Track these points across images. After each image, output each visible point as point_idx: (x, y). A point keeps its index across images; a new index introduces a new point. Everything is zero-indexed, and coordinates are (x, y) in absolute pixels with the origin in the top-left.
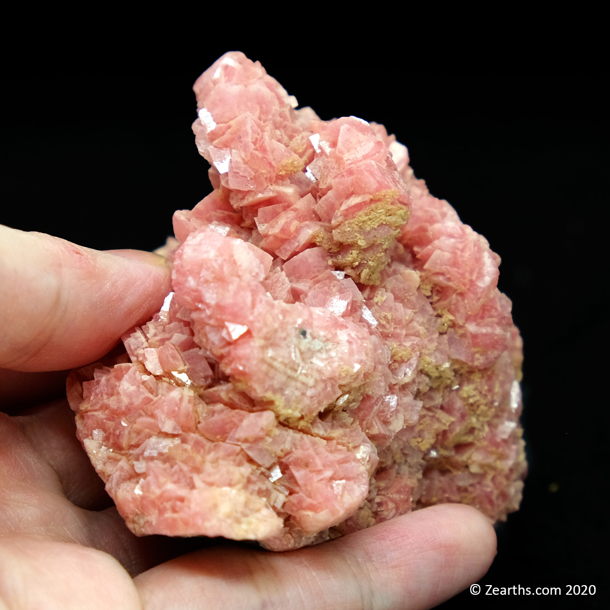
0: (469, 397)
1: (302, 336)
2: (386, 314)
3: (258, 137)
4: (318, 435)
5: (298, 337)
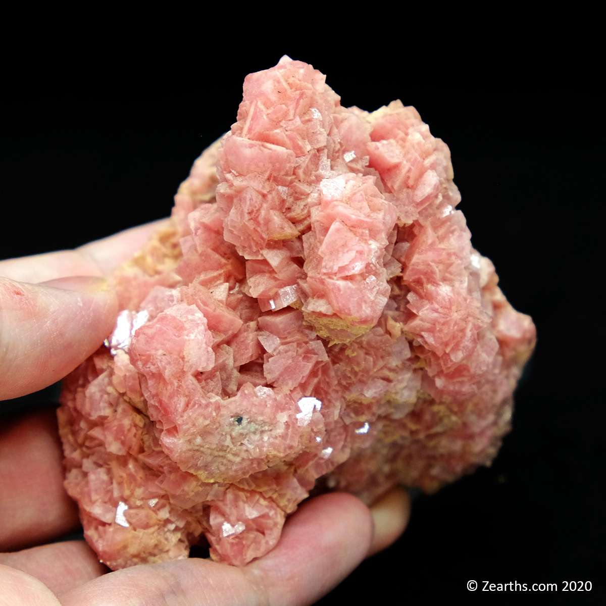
1: (236, 423)
2: (354, 367)
3: (255, 209)
4: (243, 490)
5: (232, 425)
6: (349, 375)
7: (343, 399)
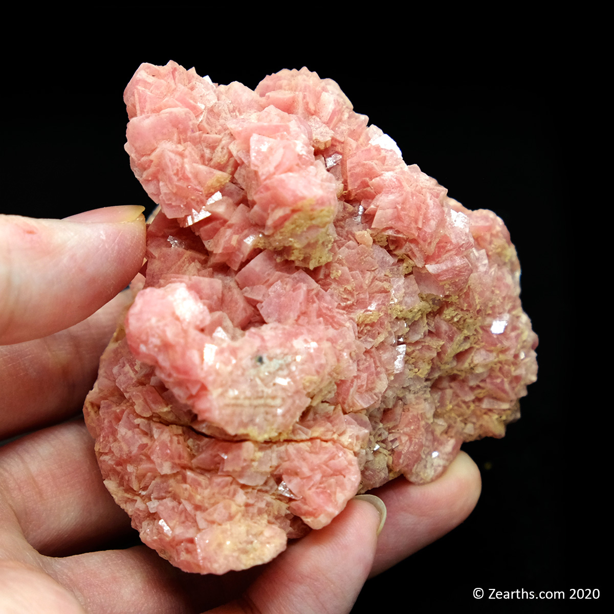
0: (453, 318)
1: (258, 364)
2: (346, 286)
3: (178, 168)
4: (302, 441)
5: (255, 367)
6: (345, 296)
7: (351, 321)
